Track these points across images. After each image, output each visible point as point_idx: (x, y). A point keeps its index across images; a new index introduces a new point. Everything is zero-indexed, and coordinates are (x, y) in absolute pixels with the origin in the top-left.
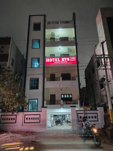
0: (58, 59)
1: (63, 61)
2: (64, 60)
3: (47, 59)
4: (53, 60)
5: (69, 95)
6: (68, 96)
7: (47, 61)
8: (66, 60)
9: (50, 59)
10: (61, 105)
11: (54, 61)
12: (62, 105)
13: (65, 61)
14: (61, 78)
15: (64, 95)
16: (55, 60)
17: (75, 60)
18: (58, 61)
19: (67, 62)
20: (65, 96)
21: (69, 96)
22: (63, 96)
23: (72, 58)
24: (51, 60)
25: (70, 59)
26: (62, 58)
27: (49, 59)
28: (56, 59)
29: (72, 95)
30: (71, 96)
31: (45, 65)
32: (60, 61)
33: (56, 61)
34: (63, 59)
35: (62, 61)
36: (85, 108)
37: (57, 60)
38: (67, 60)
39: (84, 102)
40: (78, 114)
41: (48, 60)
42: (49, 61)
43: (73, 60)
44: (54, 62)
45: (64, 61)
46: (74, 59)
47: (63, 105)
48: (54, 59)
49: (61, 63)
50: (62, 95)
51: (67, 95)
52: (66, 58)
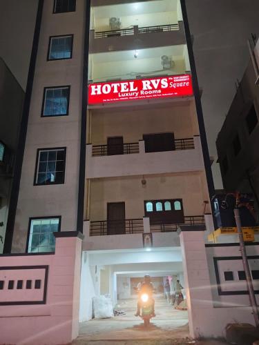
0: (132, 84)
1: (148, 90)
2: (151, 85)
3: (93, 87)
4: (113, 89)
5: (172, 202)
6: (168, 207)
7: (93, 93)
8: (156, 86)
9: (104, 87)
10: (144, 235)
11: (116, 91)
12: (147, 236)
13: (154, 89)
14: (142, 144)
15: (154, 202)
16: (119, 88)
17: (187, 84)
18: (129, 92)
19: (160, 91)
20: (159, 207)
21: (173, 206)
22: (149, 207)
23: (176, 79)
24: (107, 89)
25: (169, 82)
26: (144, 82)
27: (99, 87)
28: (123, 86)
29: (180, 200)
30: (177, 206)
31: (88, 107)
32: (136, 89)
33: (123, 90)
34: (146, 85)
35: (145, 88)
36: (245, 236)
37: (129, 87)
38: (160, 84)
39: (239, 209)
40: (216, 259)
41: (95, 90)
42: (99, 93)
43: (181, 85)
44: (117, 94)
45: (150, 88)
46: (183, 80)
47: (150, 234)
48: (115, 86)
49: (139, 95)
50: (146, 202)
51: (163, 202)
52: (158, 81)
